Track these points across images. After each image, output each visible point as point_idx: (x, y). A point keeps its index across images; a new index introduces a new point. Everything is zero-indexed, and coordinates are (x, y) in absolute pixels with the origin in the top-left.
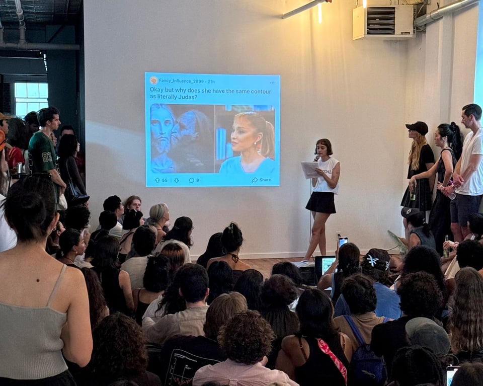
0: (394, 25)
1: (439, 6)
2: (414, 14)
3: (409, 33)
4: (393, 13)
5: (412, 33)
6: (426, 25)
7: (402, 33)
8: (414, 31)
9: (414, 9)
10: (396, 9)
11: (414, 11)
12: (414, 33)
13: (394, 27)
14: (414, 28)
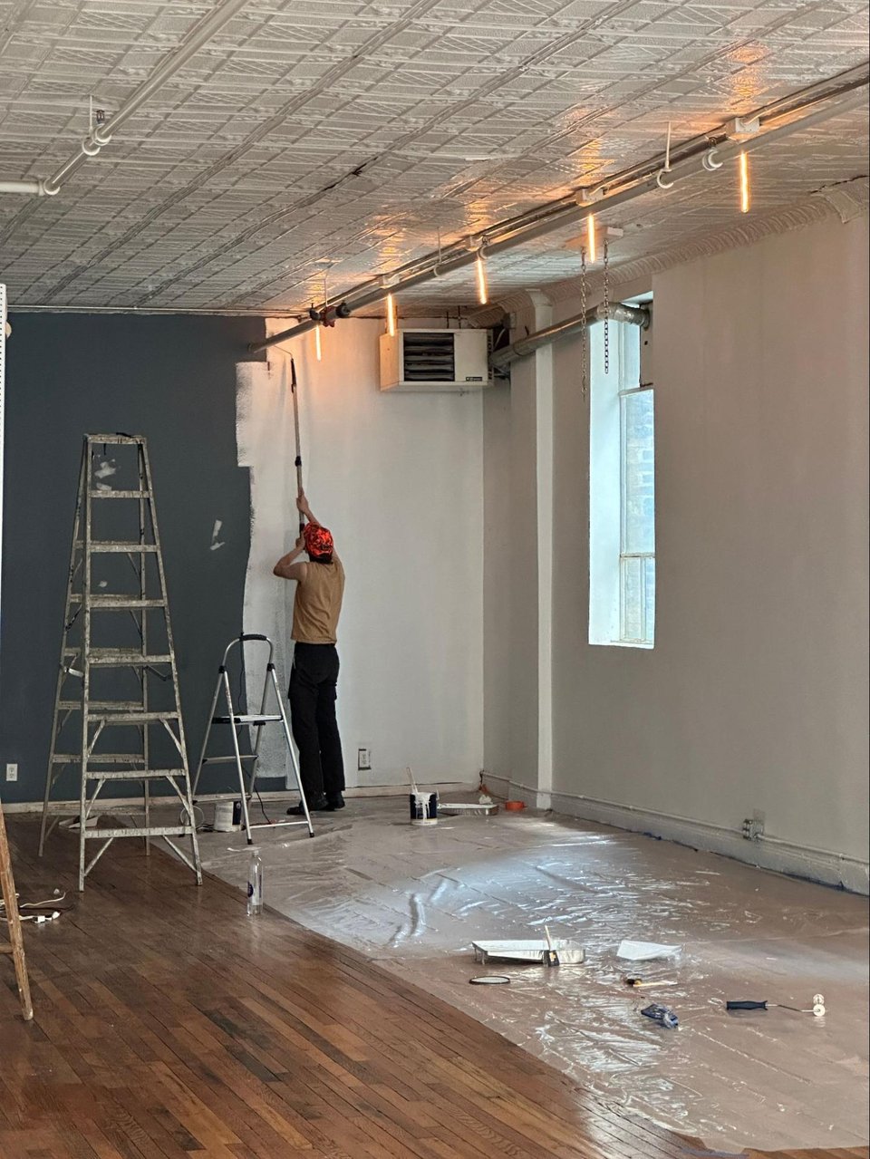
0: (453, 364)
1: (528, 332)
2: (489, 344)
3: (480, 379)
4: (451, 343)
5: (485, 378)
6: (509, 364)
7: (468, 379)
8: (490, 375)
9: (489, 337)
10: (455, 336)
11: (489, 340)
12: (490, 378)
13: (454, 367)
14: (490, 370)
